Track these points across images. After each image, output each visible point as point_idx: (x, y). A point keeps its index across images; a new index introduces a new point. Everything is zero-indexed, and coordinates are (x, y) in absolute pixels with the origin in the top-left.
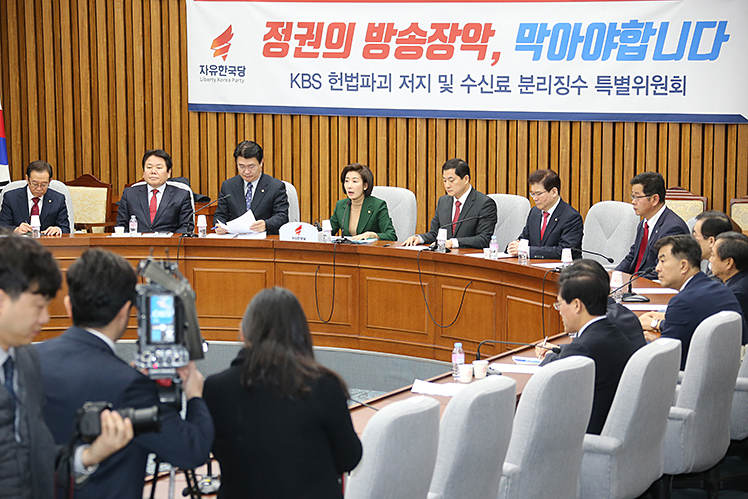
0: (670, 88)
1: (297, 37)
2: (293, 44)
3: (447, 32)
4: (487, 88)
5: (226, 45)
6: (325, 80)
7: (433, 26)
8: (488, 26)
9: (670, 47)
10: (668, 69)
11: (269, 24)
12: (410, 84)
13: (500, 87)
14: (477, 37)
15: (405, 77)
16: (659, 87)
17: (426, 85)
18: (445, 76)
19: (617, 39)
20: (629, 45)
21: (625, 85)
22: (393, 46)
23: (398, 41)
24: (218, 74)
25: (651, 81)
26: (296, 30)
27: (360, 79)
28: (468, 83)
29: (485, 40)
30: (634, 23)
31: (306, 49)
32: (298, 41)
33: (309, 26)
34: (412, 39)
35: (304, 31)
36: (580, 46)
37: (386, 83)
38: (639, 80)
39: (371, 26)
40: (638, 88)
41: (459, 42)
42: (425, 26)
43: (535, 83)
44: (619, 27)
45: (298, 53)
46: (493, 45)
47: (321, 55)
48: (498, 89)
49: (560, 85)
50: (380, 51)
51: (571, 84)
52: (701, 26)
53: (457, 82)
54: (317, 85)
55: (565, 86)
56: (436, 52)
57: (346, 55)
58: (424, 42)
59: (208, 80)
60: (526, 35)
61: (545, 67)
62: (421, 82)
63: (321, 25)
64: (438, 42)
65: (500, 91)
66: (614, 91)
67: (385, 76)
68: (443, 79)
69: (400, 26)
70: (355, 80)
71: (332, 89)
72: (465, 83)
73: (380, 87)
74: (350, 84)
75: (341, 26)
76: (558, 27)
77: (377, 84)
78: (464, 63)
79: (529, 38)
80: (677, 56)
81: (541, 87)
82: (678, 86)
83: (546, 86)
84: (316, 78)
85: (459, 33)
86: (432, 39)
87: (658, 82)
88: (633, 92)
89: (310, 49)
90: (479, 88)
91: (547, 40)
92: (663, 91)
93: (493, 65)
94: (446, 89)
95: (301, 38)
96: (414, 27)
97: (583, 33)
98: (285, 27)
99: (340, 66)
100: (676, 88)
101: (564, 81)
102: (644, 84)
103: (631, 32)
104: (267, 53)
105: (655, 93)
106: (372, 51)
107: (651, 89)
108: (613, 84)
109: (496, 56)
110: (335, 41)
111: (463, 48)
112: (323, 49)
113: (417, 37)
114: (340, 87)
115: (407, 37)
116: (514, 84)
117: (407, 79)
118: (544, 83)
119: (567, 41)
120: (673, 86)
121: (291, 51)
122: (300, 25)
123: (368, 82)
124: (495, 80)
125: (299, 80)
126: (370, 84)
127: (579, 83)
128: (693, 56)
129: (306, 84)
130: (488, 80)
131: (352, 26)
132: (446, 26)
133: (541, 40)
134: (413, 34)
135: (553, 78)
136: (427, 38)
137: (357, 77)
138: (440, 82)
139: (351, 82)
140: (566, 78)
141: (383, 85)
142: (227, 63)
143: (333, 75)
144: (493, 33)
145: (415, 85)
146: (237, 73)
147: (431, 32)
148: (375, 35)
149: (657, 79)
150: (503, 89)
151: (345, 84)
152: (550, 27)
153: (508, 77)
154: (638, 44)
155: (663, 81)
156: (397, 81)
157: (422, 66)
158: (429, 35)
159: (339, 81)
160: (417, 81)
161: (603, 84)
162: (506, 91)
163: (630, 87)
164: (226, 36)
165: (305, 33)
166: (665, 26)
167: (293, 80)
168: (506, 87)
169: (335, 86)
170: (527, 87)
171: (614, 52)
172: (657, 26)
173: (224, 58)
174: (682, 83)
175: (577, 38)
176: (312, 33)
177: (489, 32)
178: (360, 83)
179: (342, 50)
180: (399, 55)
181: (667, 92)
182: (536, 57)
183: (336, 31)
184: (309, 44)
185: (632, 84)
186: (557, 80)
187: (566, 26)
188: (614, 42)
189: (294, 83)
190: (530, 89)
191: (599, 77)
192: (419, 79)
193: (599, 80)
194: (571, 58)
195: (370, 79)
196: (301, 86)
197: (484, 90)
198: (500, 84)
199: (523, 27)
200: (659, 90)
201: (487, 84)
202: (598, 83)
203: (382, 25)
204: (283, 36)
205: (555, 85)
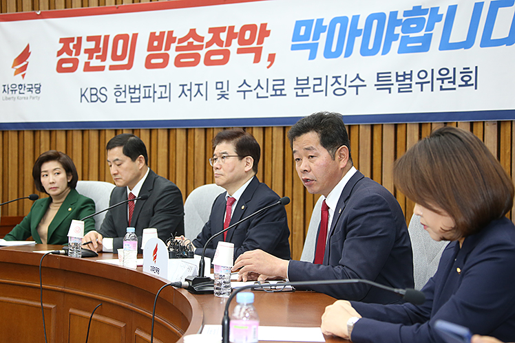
0: (459, 82)
1: (86, 51)
2: (83, 58)
3: (223, 36)
4: (262, 93)
5: (25, 63)
6: (110, 93)
7: (211, 30)
8: (264, 26)
9: (459, 33)
10: (457, 60)
11: (62, 40)
12: (188, 93)
13: (276, 90)
14: (253, 39)
15: (183, 86)
16: (445, 81)
17: (204, 94)
18: (222, 83)
19: (398, 30)
20: (412, 35)
21: (408, 81)
22: (173, 54)
23: (178, 49)
24: (17, 92)
25: (436, 75)
26: (86, 45)
27: (142, 89)
28: (245, 88)
29: (261, 41)
30: (418, 10)
31: (95, 62)
32: (87, 55)
33: (96, 39)
34: (191, 46)
35: (92, 45)
36: (358, 41)
37: (166, 92)
39: (153, 36)
40: (422, 84)
41: (235, 45)
42: (203, 32)
43: (311, 85)
44: (400, 16)
45: (88, 68)
46: (268, 46)
47: (107, 68)
48: (274, 93)
49: (337, 86)
50: (161, 61)
51: (349, 83)
52: (495, 6)
53: (234, 87)
54: (103, 98)
55: (342, 86)
56: (213, 58)
57: (129, 66)
58: (200, 47)
59: (9, 99)
60: (302, 33)
62: (199, 91)
64: (215, 47)
65: (276, 95)
66: (395, 88)
67: (165, 86)
68: (219, 86)
69: (179, 34)
70: (137, 91)
71: (117, 102)
72: (241, 89)
73: (161, 97)
74: (133, 96)
75: (125, 37)
76: (334, 21)
77: (158, 95)
78: (240, 66)
79: (305, 35)
80: (467, 44)
81: (317, 88)
82: (469, 78)
83: (323, 87)
84: (103, 91)
85: (235, 35)
86: (209, 44)
87: (445, 77)
88: (416, 88)
89: (98, 63)
90: (254, 93)
91: (324, 36)
92: (451, 86)
93: (268, 67)
94: (223, 96)
95: (90, 52)
96: (192, 33)
97: (361, 25)
98: (75, 42)
100: (466, 82)
101: (341, 80)
102: (429, 79)
103: (412, 21)
104: (60, 69)
105: (442, 89)
106: (153, 61)
107: (437, 84)
108: (394, 81)
109: (272, 58)
110: (119, 53)
111: (240, 51)
112: (109, 62)
113: (196, 43)
114: (125, 100)
115: (185, 44)
116: (289, 87)
117: (186, 88)
118: (320, 85)
120: (462, 79)
121: (81, 66)
122: (89, 39)
123: (150, 93)
124: (271, 83)
125: (88, 95)
127: (358, 82)
128: (487, 42)
129: (94, 98)
130: (263, 84)
131: (135, 36)
132: (223, 29)
133: (316, 37)
134: (191, 40)
135: (330, 78)
136: (204, 43)
137: (139, 89)
138: (217, 89)
139: (134, 93)
140: (343, 77)
141: (164, 95)
142: (25, 82)
143: (118, 88)
144: (267, 33)
145: (193, 94)
146: (34, 90)
147: (208, 37)
148: (156, 44)
149: (444, 72)
150: (278, 92)
151: (129, 96)
152: (326, 23)
153: (283, 80)
154: (422, 33)
156: (176, 91)
157: (201, 73)
158: (206, 40)
159: (123, 94)
160: (195, 89)
161: (383, 82)
162: (281, 95)
163: (413, 83)
164: (25, 55)
165: (93, 47)
166: (452, 10)
167: (83, 95)
168: (281, 90)
169: (119, 99)
170: (303, 89)
171: (395, 45)
172: (443, 11)
173: (23, 76)
174: (473, 75)
175: (355, 32)
176: (99, 46)
177: (265, 32)
178: (142, 94)
179: (125, 62)
180: (178, 63)
181: (456, 86)
182: (312, 56)
183: (121, 42)
184: (98, 57)
185: (415, 79)
186: (335, 79)
187: (343, 20)
188: (395, 33)
189: (83, 97)
190: (306, 92)
191: (378, 74)
192: (197, 86)
193: (378, 77)
194: (348, 54)
195: (152, 89)
196: (89, 100)
197: (259, 96)
198: (276, 87)
199: (299, 24)
200: (446, 85)
201: (262, 88)
202: (378, 81)
203: (162, 33)
204: (74, 51)
205: (332, 85)
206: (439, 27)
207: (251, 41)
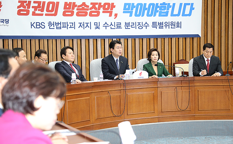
0: (176, 26)
1: (33, 7)
2: (31, 10)
3: (97, 6)
4: (113, 27)
6: (46, 25)
7: (91, 4)
8: (113, 4)
9: (176, 12)
10: (175, 19)
11: (19, 2)
12: (83, 26)
13: (118, 26)
14: (109, 8)
15: (80, 23)
16: (173, 26)
17: (89, 26)
18: (97, 23)
20: (162, 11)
21: (162, 25)
22: (75, 11)
23: (77, 9)
25: (170, 24)
26: (32, 4)
27: (62, 24)
28: (106, 25)
29: (112, 9)
30: (164, 3)
31: (37, 12)
33: (39, 3)
34: (83, 9)
35: (36, 5)
36: (146, 11)
37: (73, 25)
38: (166, 23)
39: (66, 3)
40: (166, 26)
41: (101, 10)
42: (88, 4)
43: (130, 25)
44: (159, 5)
45: (34, 14)
46: (115, 11)
47: (44, 15)
48: (117, 27)
49: (139, 26)
50: (70, 13)
51: (143, 25)
52: (186, 4)
53: (101, 25)
54: (43, 27)
55: (141, 26)
56: (93, 14)
57: (55, 14)
58: (88, 10)
60: (127, 7)
61: (134, 19)
62: (87, 25)
63: (44, 3)
64: (93, 10)
65: (118, 28)
66: (158, 27)
67: (73, 23)
69: (78, 3)
70: (59, 25)
71: (50, 28)
72: (104, 25)
73: (71, 27)
74: (58, 26)
75: (53, 3)
76: (138, 4)
77: (69, 26)
78: (103, 18)
79: (128, 8)
80: (178, 15)
81: (133, 26)
82: (179, 25)
83: (135, 26)
84: (43, 24)
85: (101, 6)
86: (91, 9)
87: (172, 24)
88: (164, 27)
89: (40, 12)
90: (110, 27)
91: (134, 9)
92: (174, 27)
93: (115, 18)
94: (97, 28)
95: (35, 8)
96: (84, 4)
97: (147, 7)
98: (27, 3)
99: (53, 19)
100: (178, 26)
101: (141, 24)
102: (168, 25)
103: (163, 7)
104: (19, 13)
105: (171, 28)
106: (66, 13)
107: (170, 26)
108: (157, 25)
109: (116, 15)
110: (50, 9)
111: (103, 12)
112: (45, 12)
113: (85, 8)
114: (54, 28)
115: (81, 8)
116: (123, 25)
117: (82, 24)
118: (134, 25)
119: (141, 9)
121: (31, 13)
122: (35, 2)
123: (65, 25)
124: (116, 24)
125: (35, 25)
126: (66, 26)
127: (146, 25)
128: (183, 15)
129: (38, 27)
130: (113, 24)
131: (58, 3)
132: (97, 4)
133: (132, 9)
134: (83, 6)
135: (137, 23)
136: (89, 8)
137: (60, 24)
138: (95, 25)
140: (141, 23)
141: (72, 27)
143: (50, 23)
144: (114, 7)
145: (85, 26)
146: (5, 22)
147: (91, 6)
148: (68, 7)
149: (172, 23)
150: (119, 27)
151: (55, 26)
152: (135, 5)
153: (120, 23)
154: (166, 11)
155: (174, 24)
156: (77, 25)
157: (87, 19)
158: (90, 7)
159: (53, 25)
160: (85, 25)
162: (120, 28)
163: (163, 26)
166: (174, 4)
167: (32, 25)
168: (120, 26)
169: (51, 27)
170: (128, 26)
171: (158, 14)
172: (171, 4)
174: (180, 24)
175: (145, 9)
176: (40, 6)
177: (113, 6)
178: (62, 26)
179: (53, 13)
180: (78, 15)
181: (175, 27)
182: (131, 16)
183: (51, 5)
184: (39, 10)
185: (164, 25)
186: (138, 24)
187: (141, 4)
188: (158, 10)
189: (32, 26)
190: (129, 27)
191: (153, 22)
192: (86, 24)
193: (153, 23)
194: (143, 16)
195: (66, 24)
196: (36, 27)
197: (112, 28)
198: (118, 25)
199: (125, 4)
200: (173, 27)
201: (113, 26)
202: (153, 25)
203: (70, 3)
204: (27, 6)
205: (138, 25)
206: (171, 9)
207: (108, 8)
